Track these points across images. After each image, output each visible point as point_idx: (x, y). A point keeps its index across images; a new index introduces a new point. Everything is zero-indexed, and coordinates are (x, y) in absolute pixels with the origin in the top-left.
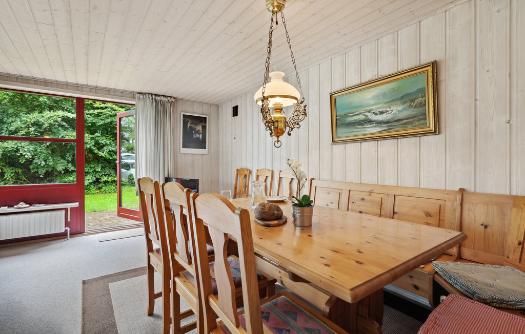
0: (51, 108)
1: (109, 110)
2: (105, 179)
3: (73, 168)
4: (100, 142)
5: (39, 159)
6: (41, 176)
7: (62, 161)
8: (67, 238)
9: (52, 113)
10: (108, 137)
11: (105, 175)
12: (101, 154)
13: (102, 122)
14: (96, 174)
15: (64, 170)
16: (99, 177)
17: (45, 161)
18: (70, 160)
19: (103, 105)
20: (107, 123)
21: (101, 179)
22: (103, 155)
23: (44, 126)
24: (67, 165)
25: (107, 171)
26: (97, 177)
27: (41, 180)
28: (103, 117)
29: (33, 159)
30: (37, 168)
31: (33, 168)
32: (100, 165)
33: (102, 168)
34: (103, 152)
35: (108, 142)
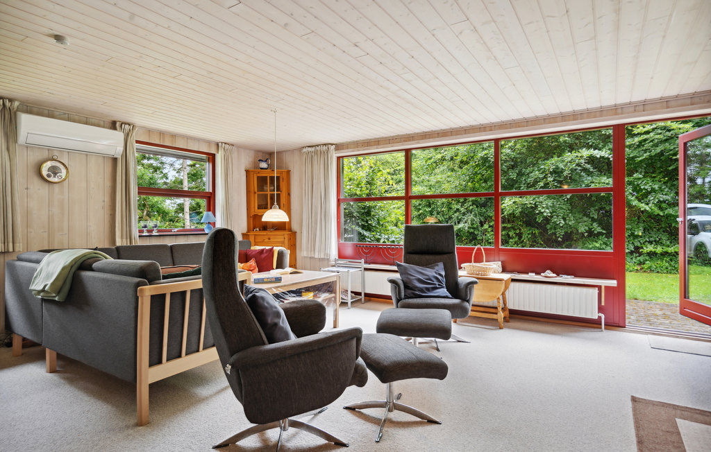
0: (572, 148)
1: (660, 131)
2: (650, 248)
3: (599, 230)
4: (642, 187)
5: (558, 216)
6: (559, 239)
7: (585, 219)
8: (601, 328)
9: (574, 154)
10: (655, 177)
11: (651, 243)
12: (643, 206)
13: (646, 155)
14: (634, 239)
15: (587, 232)
16: (639, 245)
17: (564, 219)
18: (596, 217)
19: (648, 128)
20: (654, 156)
21: (642, 248)
22: (648, 209)
23: (565, 174)
24: (592, 225)
25: (654, 237)
26: (636, 245)
27: (559, 244)
28: (647, 146)
29: (552, 217)
30: (555, 228)
31: (551, 229)
32: (641, 225)
33: (644, 230)
34: (648, 204)
35: (656, 187)
